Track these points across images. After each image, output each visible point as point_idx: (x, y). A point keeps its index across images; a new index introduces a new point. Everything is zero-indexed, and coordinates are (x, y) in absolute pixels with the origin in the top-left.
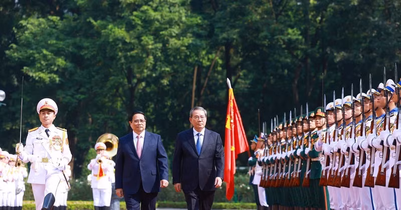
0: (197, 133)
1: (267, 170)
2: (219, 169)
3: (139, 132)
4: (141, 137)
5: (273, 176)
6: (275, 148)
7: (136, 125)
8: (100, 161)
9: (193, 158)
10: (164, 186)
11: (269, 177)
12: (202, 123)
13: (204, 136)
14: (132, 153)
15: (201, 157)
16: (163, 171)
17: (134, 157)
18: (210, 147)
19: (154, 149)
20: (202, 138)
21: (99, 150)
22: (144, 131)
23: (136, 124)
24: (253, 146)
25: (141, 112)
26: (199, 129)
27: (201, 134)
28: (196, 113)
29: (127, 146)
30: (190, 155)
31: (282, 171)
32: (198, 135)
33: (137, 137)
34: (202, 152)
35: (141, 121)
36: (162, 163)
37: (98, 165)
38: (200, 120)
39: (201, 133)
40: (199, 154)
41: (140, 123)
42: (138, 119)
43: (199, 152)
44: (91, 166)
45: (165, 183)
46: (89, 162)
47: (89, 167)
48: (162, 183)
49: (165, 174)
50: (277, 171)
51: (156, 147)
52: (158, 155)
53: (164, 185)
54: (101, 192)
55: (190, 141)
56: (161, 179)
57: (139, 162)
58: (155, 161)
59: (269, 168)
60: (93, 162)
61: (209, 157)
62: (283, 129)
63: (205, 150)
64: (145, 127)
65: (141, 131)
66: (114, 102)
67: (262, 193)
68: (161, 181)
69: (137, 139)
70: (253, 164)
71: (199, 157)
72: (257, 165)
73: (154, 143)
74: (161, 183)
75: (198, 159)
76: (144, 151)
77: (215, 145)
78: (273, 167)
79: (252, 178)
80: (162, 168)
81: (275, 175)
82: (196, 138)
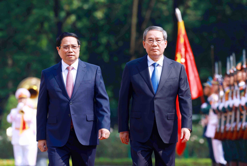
0: (153, 62)
1: (223, 119)
2: (185, 116)
3: (70, 62)
4: (73, 68)
5: (230, 126)
6: (232, 93)
7: (66, 53)
8: (22, 112)
9: (148, 97)
10: (104, 138)
11: (225, 127)
12: (157, 48)
13: (163, 67)
14: (60, 90)
15: (157, 96)
16: (103, 116)
17: (62, 96)
18: (171, 83)
19: (91, 85)
20: (159, 70)
21: (21, 98)
22: (77, 61)
23: (66, 50)
24: (206, 91)
25: (74, 34)
26: (154, 57)
27: (158, 65)
28: (150, 35)
29: (54, 82)
30: (142, 91)
31: (241, 120)
32: (154, 65)
33: (68, 69)
34: (160, 88)
35: (73, 47)
36: (101, 106)
37: (19, 116)
38: (155, 43)
39: (158, 62)
40: (155, 91)
41: (71, 50)
42: (69, 43)
43: (155, 89)
44: (11, 117)
45: (106, 133)
46: (9, 112)
47: (9, 118)
48: (102, 133)
49: (106, 121)
50: (235, 120)
51: (93, 83)
52: (96, 94)
53: (104, 136)
54: (24, 149)
55: (142, 73)
56: (101, 128)
57: (69, 103)
58: (91, 102)
59: (226, 117)
60: (14, 112)
61: (169, 96)
62: (242, 69)
63: (163, 86)
64: (78, 55)
65: (73, 61)
66: (37, 39)
67: (218, 148)
68: (100, 131)
69: (66, 72)
70: (206, 112)
71: (155, 95)
72: (211, 113)
73: (91, 77)
74: (100, 133)
75: (154, 98)
76: (76, 88)
77: (177, 80)
78: (231, 116)
79: (205, 129)
80: (101, 112)
81: (233, 125)
82: (151, 70)
